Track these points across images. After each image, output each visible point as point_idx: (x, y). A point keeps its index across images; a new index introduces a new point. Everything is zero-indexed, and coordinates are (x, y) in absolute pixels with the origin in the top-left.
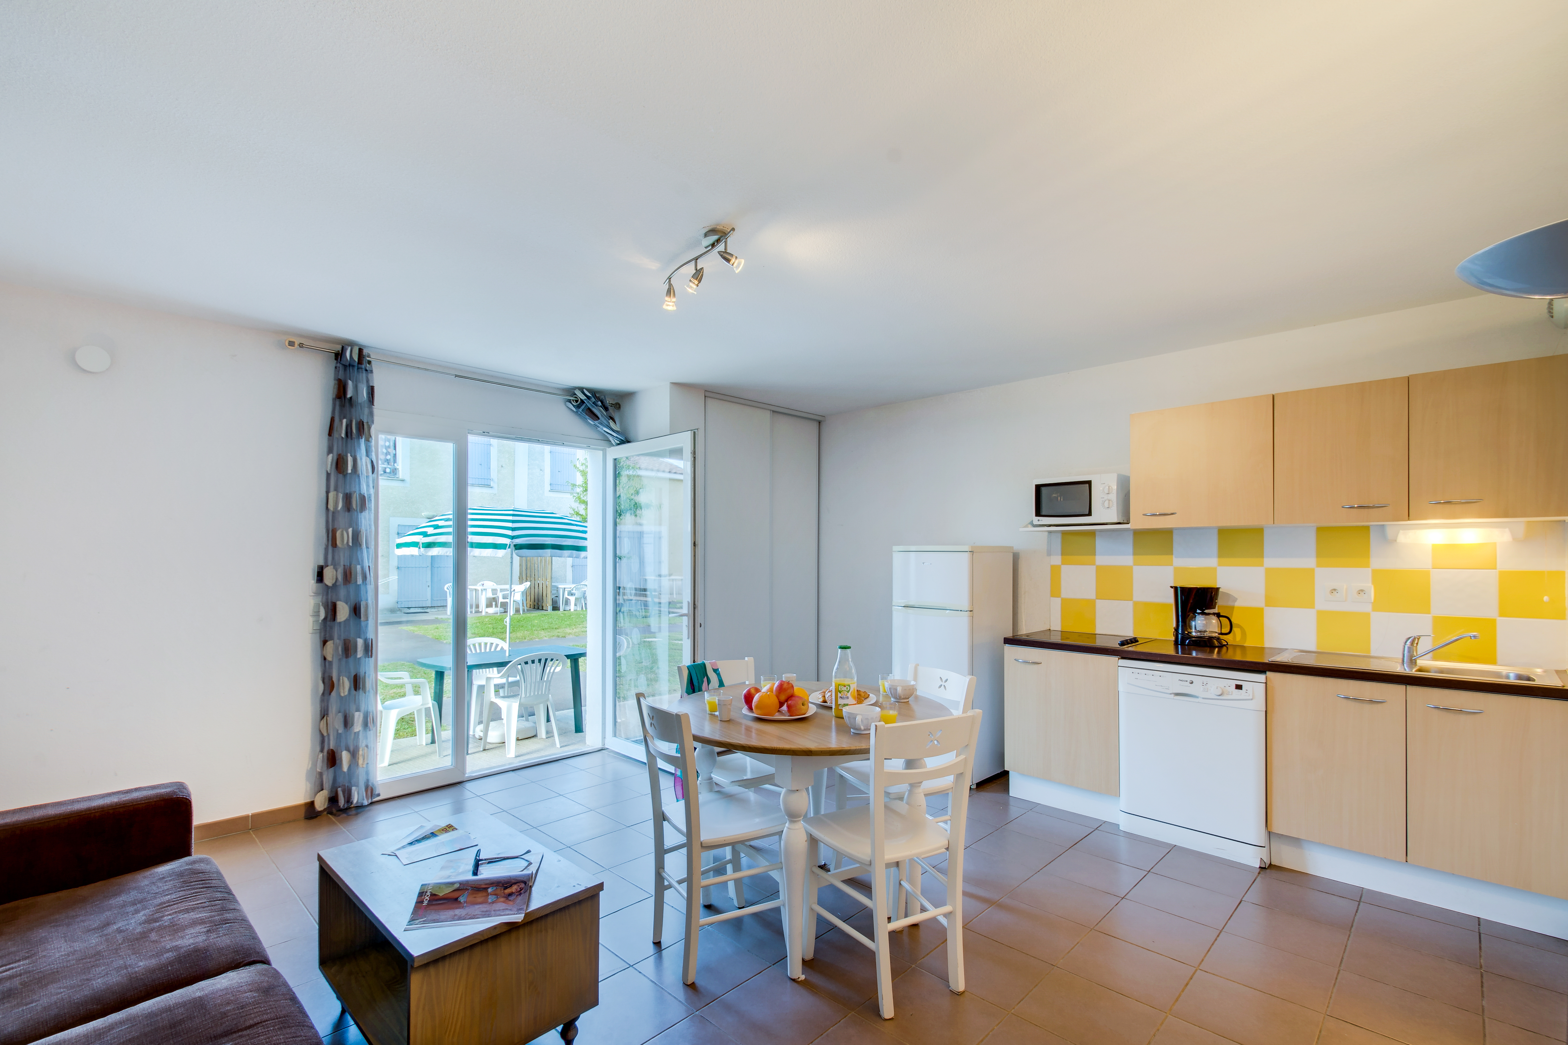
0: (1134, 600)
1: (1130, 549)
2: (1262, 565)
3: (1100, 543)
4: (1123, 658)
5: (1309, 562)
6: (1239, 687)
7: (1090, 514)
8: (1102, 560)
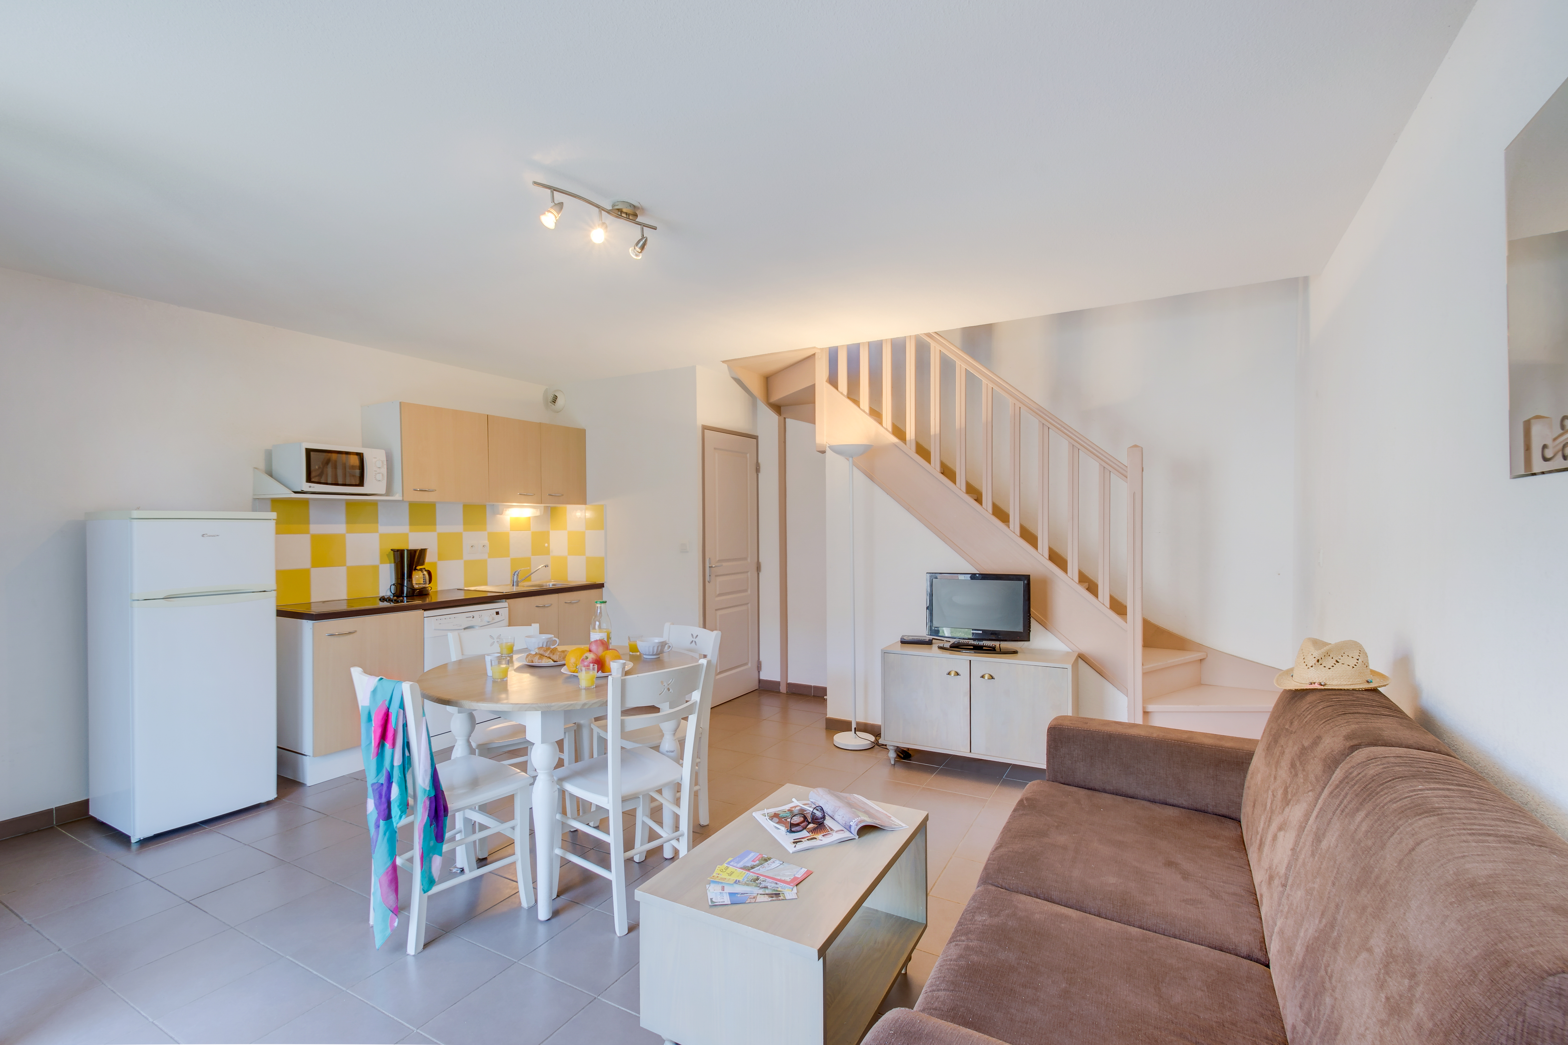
0: (347, 565)
1: (343, 517)
2: (435, 531)
3: (313, 512)
4: (425, 610)
5: (459, 528)
6: (497, 613)
7: (361, 483)
8: (316, 528)
